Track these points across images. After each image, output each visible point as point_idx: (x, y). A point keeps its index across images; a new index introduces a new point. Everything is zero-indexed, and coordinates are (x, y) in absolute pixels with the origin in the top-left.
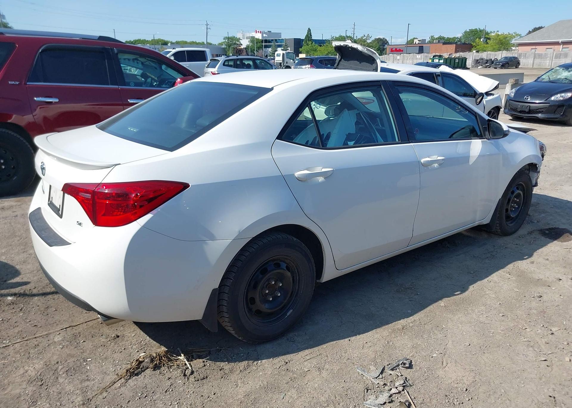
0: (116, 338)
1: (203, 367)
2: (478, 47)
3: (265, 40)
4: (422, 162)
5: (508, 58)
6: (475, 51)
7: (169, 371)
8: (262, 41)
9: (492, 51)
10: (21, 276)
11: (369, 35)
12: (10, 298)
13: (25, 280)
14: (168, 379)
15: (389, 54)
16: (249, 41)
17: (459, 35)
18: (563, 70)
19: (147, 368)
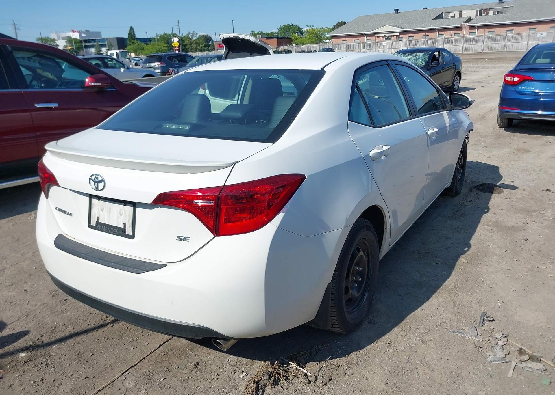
0: (197, 366)
1: (320, 369)
2: (297, 41)
3: (84, 40)
4: (429, 134)
5: (326, 49)
6: (294, 45)
7: (289, 383)
8: (81, 41)
9: (311, 43)
10: (8, 327)
11: (194, 32)
12: (23, 355)
13: (18, 330)
14: (296, 392)
15: (217, 50)
16: (66, 42)
17: (275, 31)
18: (401, 55)
19: (266, 386)
